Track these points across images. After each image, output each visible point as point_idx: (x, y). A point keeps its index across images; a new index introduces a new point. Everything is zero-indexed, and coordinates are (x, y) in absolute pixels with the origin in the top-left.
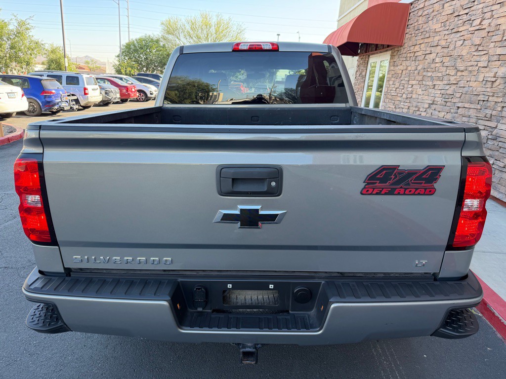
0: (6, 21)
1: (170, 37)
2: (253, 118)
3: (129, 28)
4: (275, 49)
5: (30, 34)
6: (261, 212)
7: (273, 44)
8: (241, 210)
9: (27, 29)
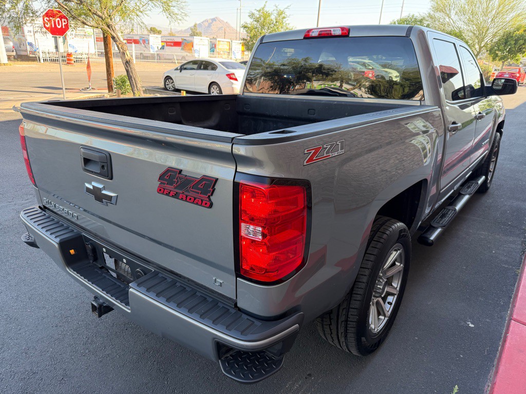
0: (270, 12)
1: (438, 15)
2: (310, 111)
3: (402, 7)
4: (345, 33)
5: (287, 22)
6: (104, 192)
7: (343, 29)
8: (93, 186)
9: (284, 18)
